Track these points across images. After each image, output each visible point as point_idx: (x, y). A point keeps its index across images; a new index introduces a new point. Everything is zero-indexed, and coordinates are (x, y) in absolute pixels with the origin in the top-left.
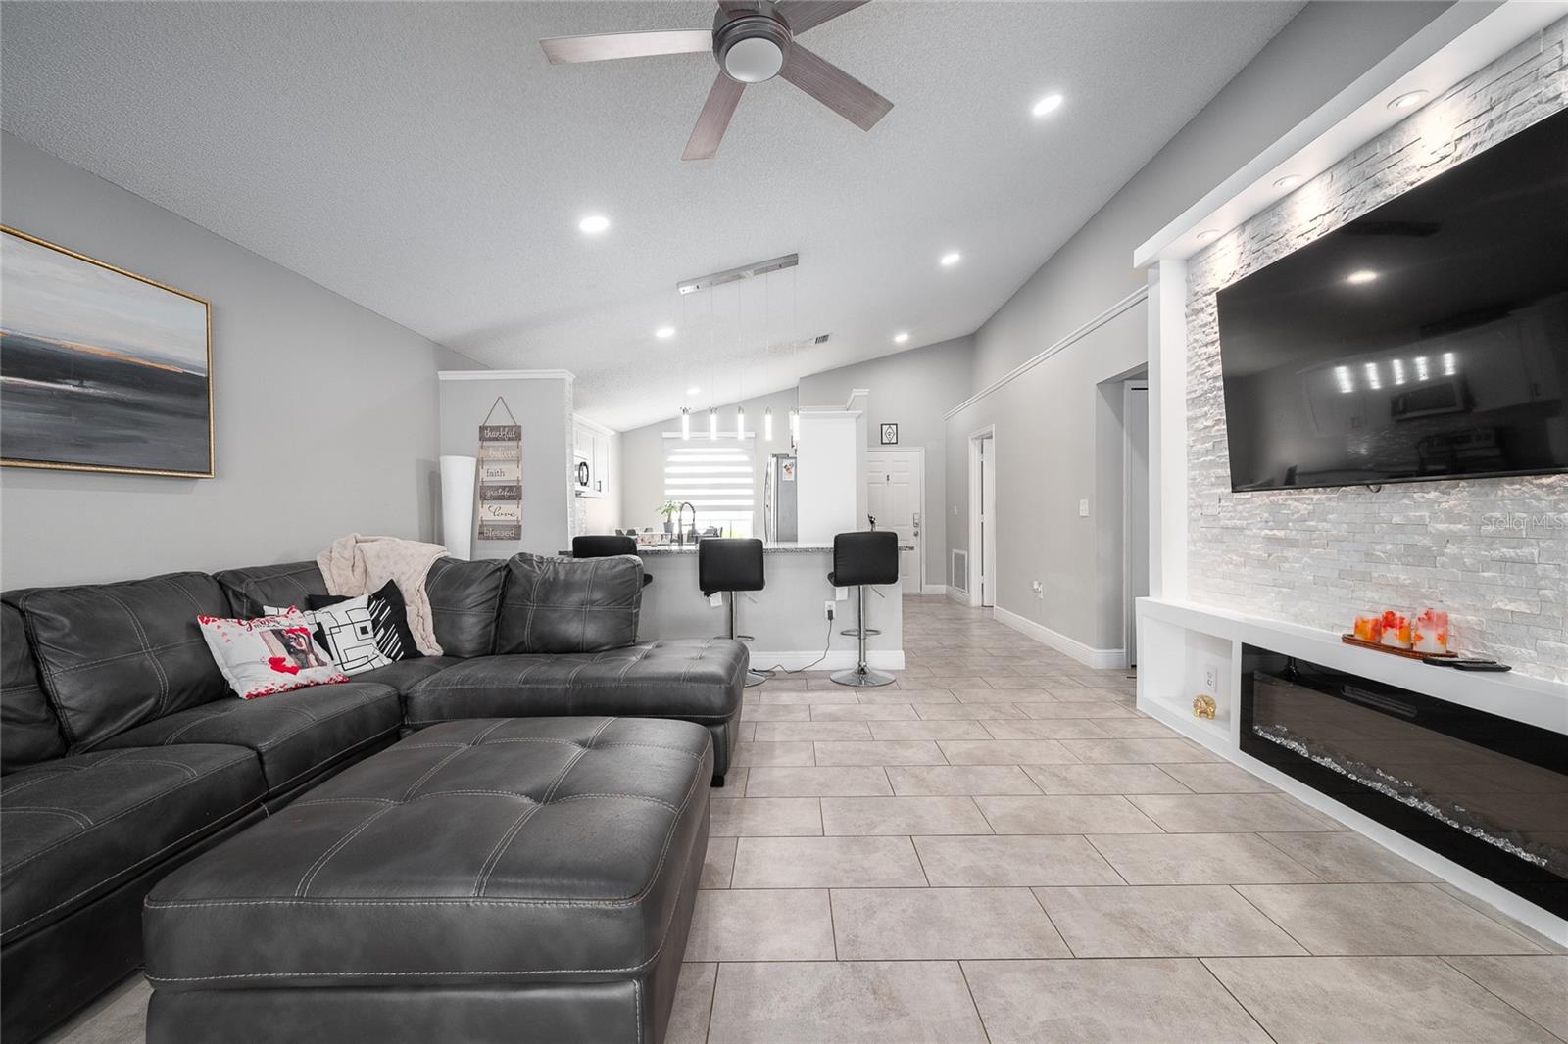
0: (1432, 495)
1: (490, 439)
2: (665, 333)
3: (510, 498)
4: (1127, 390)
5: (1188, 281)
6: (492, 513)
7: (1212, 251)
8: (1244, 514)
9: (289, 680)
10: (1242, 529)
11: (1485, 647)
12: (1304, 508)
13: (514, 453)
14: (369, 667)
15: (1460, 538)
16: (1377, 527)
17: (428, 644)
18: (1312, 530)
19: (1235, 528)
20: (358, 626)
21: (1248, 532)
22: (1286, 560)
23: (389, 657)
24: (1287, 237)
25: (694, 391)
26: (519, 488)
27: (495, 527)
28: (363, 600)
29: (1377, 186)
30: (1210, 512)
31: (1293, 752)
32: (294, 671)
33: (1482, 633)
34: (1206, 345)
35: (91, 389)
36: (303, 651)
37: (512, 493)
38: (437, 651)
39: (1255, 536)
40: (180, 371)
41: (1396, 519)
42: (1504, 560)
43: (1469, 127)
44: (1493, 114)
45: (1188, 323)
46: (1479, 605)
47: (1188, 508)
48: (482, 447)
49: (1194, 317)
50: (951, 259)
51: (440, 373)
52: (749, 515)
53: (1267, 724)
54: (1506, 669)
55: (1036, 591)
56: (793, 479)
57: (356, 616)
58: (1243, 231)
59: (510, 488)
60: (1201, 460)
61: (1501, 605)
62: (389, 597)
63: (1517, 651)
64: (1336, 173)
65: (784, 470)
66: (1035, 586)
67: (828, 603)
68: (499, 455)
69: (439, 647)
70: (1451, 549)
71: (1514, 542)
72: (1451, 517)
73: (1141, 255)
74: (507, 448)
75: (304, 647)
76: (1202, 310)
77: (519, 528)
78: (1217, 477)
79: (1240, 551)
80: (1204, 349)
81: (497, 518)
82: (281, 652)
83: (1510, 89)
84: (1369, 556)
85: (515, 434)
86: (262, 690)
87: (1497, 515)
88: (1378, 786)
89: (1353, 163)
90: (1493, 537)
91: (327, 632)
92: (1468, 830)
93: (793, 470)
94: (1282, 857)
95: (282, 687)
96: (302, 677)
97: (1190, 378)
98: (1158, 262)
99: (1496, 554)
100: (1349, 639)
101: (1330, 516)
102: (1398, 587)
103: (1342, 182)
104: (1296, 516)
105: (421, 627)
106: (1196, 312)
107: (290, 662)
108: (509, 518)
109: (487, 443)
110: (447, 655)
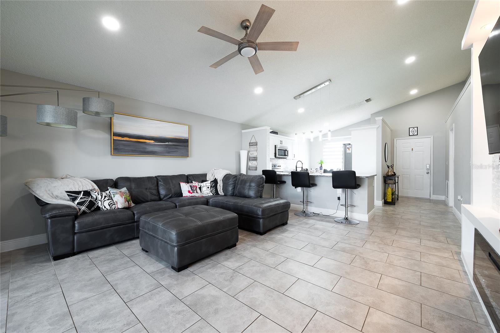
1: (251, 146)
2: (301, 110)
3: (255, 160)
6: (251, 164)
9: (191, 195)
13: (256, 149)
14: (207, 195)
17: (221, 192)
20: (207, 187)
23: (213, 194)
26: (257, 157)
27: (252, 167)
28: (209, 182)
32: (191, 193)
35: (170, 143)
36: (194, 190)
37: (255, 159)
38: (223, 194)
40: (184, 138)
48: (250, 148)
50: (410, 60)
51: (242, 131)
57: (207, 185)
59: (255, 157)
62: (215, 182)
65: (347, 149)
68: (253, 149)
69: (223, 193)
73: (463, 44)
74: (254, 148)
75: (195, 189)
77: (256, 167)
82: (190, 190)
85: (256, 144)
86: (186, 196)
91: (202, 187)
93: (350, 149)
95: (189, 196)
96: (193, 194)
98: (473, 44)
105: (220, 188)
107: (191, 192)
108: (254, 165)
109: (250, 147)
110: (224, 195)
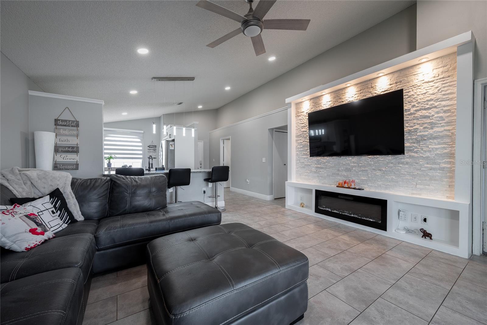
0: (350, 159)
1: (61, 125)
2: (134, 92)
3: (72, 152)
4: (274, 131)
5: (296, 109)
6: (62, 158)
7: (303, 103)
8: (311, 162)
10: (310, 165)
11: (359, 186)
12: (325, 161)
13: (74, 132)
14: (61, 229)
15: (355, 166)
16: (340, 165)
18: (326, 165)
19: (308, 165)
20: (50, 210)
21: (311, 166)
22: (321, 171)
24: (321, 104)
25: (125, 114)
26: (78, 148)
27: (63, 164)
28: (48, 199)
29: (340, 99)
30: (302, 161)
31: (328, 211)
32: (42, 233)
33: (359, 183)
34: (301, 124)
36: (41, 224)
37: (74, 150)
39: (313, 167)
41: (344, 163)
42: (363, 170)
43: (357, 93)
44: (361, 92)
45: (296, 118)
46: (358, 178)
47: (296, 160)
48: (56, 128)
49: (298, 117)
50: (228, 88)
51: (29, 91)
52: (141, 161)
53: (321, 206)
54: (363, 189)
55: (248, 182)
56: (173, 149)
57: (47, 206)
58: (311, 100)
59: (73, 147)
60: (299, 150)
61: (362, 178)
62: (58, 196)
63: (365, 186)
64: (332, 94)
65: (170, 146)
66: (247, 181)
67: (203, 189)
68: (66, 133)
69: (82, 217)
70: (354, 169)
71: (364, 167)
72: (354, 163)
73: (287, 100)
74: (72, 130)
75: (41, 222)
76: (300, 116)
77: (77, 165)
78: (304, 154)
79: (309, 170)
80: (300, 125)
81: (65, 160)
82: (34, 226)
83: (364, 88)
84: (338, 170)
85: (75, 124)
86: (32, 245)
87: (361, 162)
88: (346, 214)
89: (336, 93)
90: (361, 166)
92: (362, 218)
93: (173, 146)
94: (338, 231)
95: (39, 242)
96: (46, 236)
97: (296, 131)
98: (291, 103)
99: (361, 169)
100: (337, 186)
101: (331, 162)
102: (344, 176)
103: (333, 96)
104: (323, 162)
105: (75, 209)
106: (298, 116)
107: (39, 230)
108: (72, 160)
109: (58, 127)
110: (85, 220)
